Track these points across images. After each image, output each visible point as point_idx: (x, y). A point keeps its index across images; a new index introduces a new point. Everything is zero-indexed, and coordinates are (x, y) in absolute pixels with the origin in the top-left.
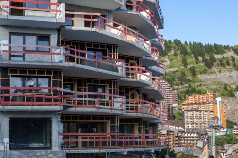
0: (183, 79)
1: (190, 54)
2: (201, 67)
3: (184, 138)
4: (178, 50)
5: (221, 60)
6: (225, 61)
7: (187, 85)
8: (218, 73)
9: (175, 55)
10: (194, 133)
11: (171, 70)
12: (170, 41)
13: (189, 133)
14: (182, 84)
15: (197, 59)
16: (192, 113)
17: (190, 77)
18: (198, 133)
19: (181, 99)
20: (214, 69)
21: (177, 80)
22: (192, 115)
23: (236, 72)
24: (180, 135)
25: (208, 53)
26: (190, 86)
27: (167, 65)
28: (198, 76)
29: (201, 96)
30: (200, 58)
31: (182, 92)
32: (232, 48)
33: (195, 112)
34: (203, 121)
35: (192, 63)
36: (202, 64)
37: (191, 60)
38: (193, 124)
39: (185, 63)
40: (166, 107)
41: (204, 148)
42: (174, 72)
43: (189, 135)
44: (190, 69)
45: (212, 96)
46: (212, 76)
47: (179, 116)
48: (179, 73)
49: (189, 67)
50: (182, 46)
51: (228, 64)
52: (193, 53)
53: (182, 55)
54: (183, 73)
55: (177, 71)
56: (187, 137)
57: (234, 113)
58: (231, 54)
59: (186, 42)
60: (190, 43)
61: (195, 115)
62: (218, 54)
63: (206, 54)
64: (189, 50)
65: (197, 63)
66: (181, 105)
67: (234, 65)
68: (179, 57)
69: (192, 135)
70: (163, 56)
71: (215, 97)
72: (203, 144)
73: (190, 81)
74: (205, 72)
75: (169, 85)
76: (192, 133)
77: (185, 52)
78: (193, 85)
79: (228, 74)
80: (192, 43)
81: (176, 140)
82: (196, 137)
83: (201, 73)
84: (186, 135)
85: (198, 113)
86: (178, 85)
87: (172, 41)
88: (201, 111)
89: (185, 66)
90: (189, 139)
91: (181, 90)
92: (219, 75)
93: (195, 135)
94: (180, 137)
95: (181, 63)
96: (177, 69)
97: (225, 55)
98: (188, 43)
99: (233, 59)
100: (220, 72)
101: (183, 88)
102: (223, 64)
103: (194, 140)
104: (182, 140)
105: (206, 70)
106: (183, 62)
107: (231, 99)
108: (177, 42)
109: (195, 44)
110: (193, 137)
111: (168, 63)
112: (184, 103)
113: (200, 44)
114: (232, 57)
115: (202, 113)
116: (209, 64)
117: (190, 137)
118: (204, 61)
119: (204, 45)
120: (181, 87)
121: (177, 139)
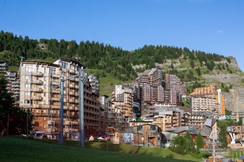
0: (191, 77)
1: (196, 59)
2: (205, 69)
3: (191, 120)
4: (187, 56)
5: (219, 66)
6: (221, 66)
7: (194, 82)
8: (217, 75)
9: (185, 58)
10: (201, 116)
11: (182, 69)
12: (181, 48)
13: (195, 116)
14: (190, 81)
15: (201, 63)
16: (198, 99)
17: (196, 76)
18: (204, 116)
19: (189, 92)
20: (214, 71)
21: (186, 77)
22: (198, 101)
23: (229, 74)
24: (186, 117)
25: (209, 60)
26: (196, 82)
27: (178, 66)
28: (202, 75)
29: (205, 88)
30: (204, 63)
31: (190, 87)
32: (226, 58)
33: (201, 99)
34: (207, 107)
35: (198, 65)
36: (205, 67)
37: (197, 63)
38: (199, 110)
39: (193, 65)
40: (175, 95)
41: (213, 127)
42: (184, 71)
43: (196, 118)
44: (197, 70)
45: (214, 88)
46: (213, 76)
47: (187, 104)
48: (188, 72)
49: (195, 68)
50: (190, 52)
51: (224, 69)
52: (199, 58)
53: (190, 60)
54: (191, 72)
55: (186, 71)
56: (194, 120)
57: (229, 105)
58: (225, 61)
59: (193, 51)
60: (196, 52)
61: (201, 102)
62: (216, 60)
63: (208, 61)
64: (195, 56)
65: (201, 66)
66: (189, 96)
67: (228, 70)
68: (187, 60)
69: (198, 118)
70: (175, 59)
71: (216, 89)
72: (212, 123)
73: (196, 78)
74: (207, 72)
75: (179, 79)
76: (198, 116)
77: (192, 57)
78: (198, 82)
79: (224, 76)
80: (198, 51)
81: (182, 122)
82: (202, 120)
83: (205, 73)
84: (193, 117)
85: (204, 99)
86: (187, 81)
87: (183, 49)
88: (205, 98)
89: (193, 67)
90: (195, 121)
91: (189, 86)
92: (218, 76)
93: (201, 118)
94: (187, 119)
95: (189, 65)
96: (186, 69)
97: (222, 62)
98: (195, 51)
99: (227, 66)
100: (218, 73)
101: (191, 84)
102: (220, 68)
103: (200, 123)
104: (189, 122)
105: (208, 71)
106: (191, 64)
107: (227, 93)
108: (186, 50)
109: (199, 52)
110: (199, 120)
111: (179, 64)
112: (191, 94)
113: (204, 53)
114: (226, 64)
115: (207, 99)
116: (210, 67)
117: (197, 120)
118: (207, 64)
119: (206, 53)
120: (189, 83)
121: (183, 120)
